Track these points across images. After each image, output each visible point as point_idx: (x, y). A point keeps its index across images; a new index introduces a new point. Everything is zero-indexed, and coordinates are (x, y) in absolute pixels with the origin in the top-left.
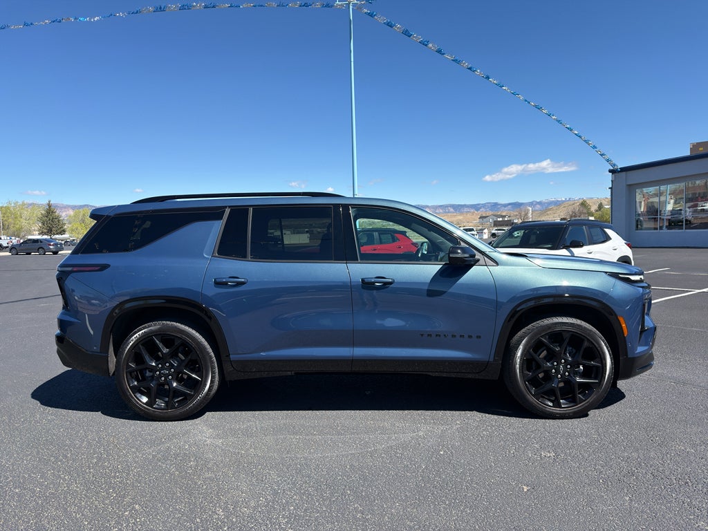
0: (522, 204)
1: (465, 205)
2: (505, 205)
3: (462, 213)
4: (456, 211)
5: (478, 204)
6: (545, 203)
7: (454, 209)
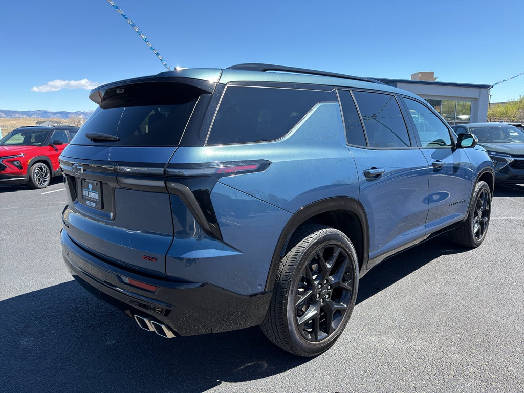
0: (69, 113)
1: (16, 111)
2: (55, 113)
3: (14, 118)
4: (8, 116)
5: (30, 111)
6: (87, 113)
7: (5, 114)
